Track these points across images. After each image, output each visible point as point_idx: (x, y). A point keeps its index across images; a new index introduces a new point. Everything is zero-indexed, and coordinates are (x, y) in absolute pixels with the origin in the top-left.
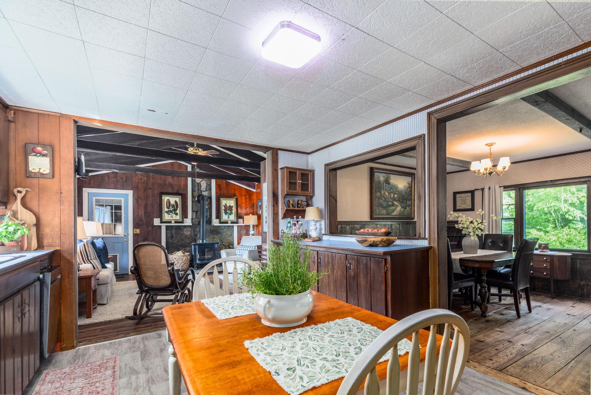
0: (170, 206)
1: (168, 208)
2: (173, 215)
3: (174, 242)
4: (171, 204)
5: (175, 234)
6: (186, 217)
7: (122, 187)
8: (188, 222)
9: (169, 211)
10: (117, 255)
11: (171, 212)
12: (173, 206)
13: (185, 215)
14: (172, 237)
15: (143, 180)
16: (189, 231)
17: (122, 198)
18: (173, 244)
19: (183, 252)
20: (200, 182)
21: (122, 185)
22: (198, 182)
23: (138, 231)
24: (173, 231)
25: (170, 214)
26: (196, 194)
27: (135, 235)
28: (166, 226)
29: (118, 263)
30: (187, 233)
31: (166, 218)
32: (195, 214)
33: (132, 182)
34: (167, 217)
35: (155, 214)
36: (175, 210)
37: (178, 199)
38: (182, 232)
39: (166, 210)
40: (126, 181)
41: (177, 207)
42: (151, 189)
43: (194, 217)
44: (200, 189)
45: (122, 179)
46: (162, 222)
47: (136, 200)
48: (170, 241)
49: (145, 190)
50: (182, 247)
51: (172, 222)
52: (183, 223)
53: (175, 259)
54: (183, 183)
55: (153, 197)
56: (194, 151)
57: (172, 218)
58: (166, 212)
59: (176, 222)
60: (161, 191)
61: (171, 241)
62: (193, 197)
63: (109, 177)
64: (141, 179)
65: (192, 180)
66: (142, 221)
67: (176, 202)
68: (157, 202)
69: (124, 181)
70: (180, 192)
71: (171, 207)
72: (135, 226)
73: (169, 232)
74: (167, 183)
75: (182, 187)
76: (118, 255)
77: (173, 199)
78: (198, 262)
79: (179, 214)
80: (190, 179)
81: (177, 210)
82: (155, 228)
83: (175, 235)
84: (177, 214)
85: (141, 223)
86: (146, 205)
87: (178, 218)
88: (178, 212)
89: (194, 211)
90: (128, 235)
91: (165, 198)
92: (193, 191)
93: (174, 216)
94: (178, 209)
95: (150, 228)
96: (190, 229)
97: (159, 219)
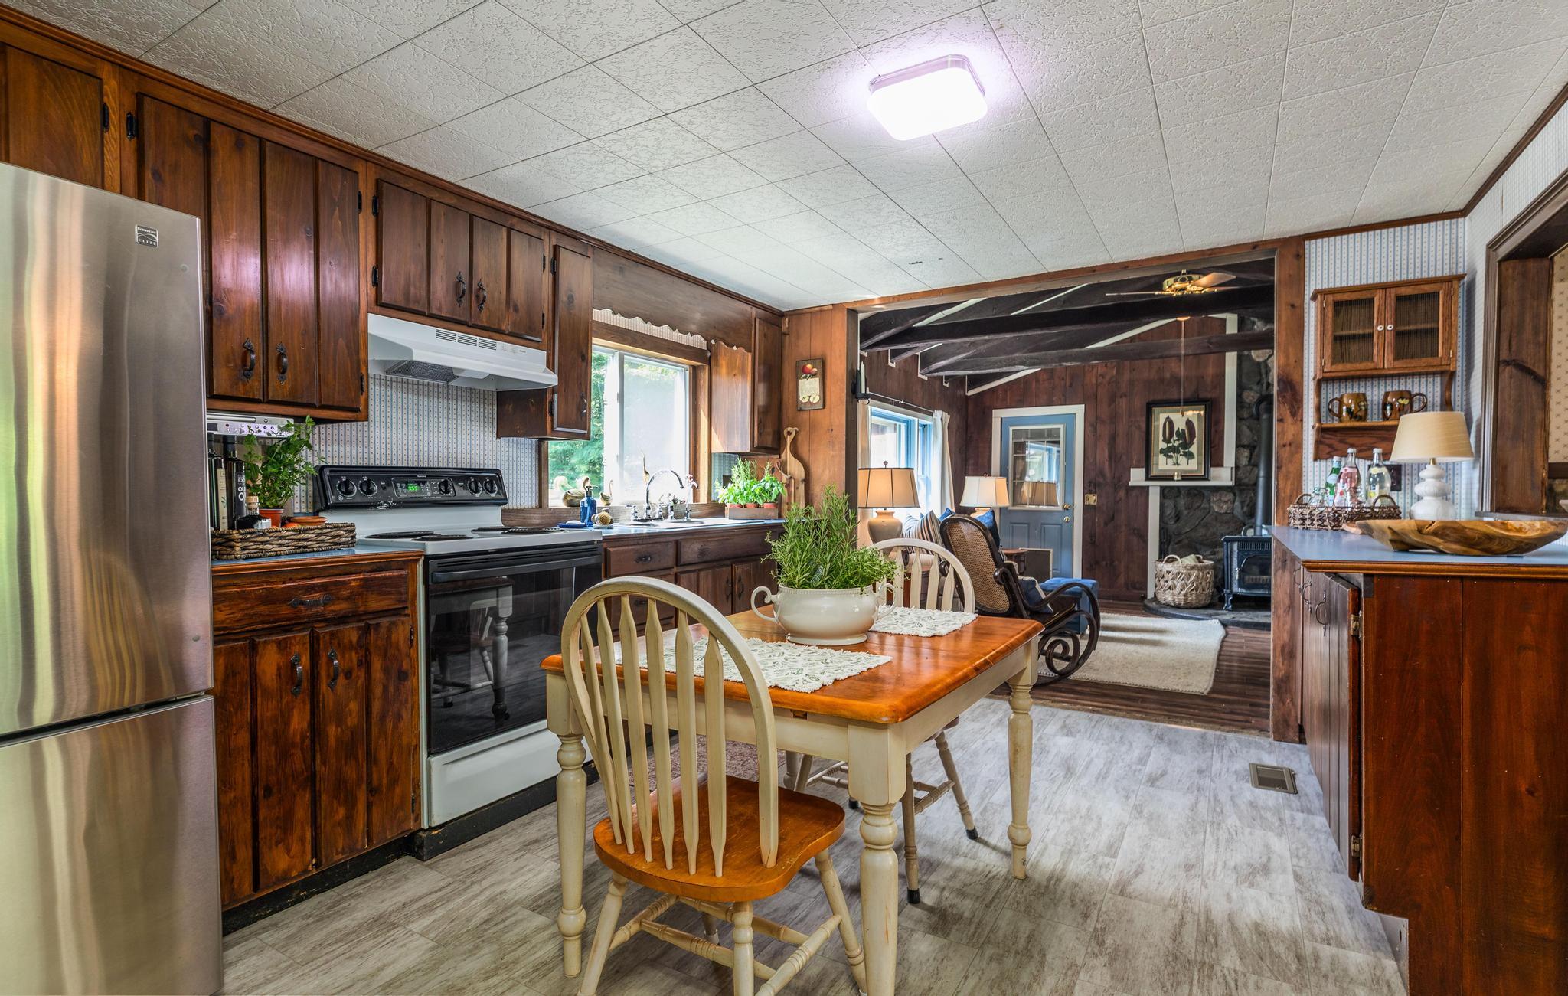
0: (1171, 435)
1: (1165, 440)
2: (1180, 458)
3: (1183, 532)
4: (1176, 429)
5: (1186, 509)
6: (1220, 464)
7: (1063, 398)
8: (1223, 476)
9: (1168, 448)
10: (1049, 552)
11: (1175, 450)
12: (1181, 435)
13: (1213, 456)
14: (1178, 517)
15: (1108, 377)
16: (1226, 502)
17: (1060, 424)
18: (1180, 534)
19: (1198, 558)
20: (1266, 361)
21: (1063, 395)
22: (1261, 360)
23: (1093, 499)
24: (1182, 502)
25: (1171, 457)
26: (1251, 397)
27: (1086, 508)
28: (1163, 489)
29: (1051, 569)
30: (1219, 506)
31: (1160, 468)
32: (1246, 453)
33: (1083, 386)
34: (1162, 464)
35: (1135, 458)
36: (1186, 445)
37: (1193, 414)
38: (1207, 505)
39: (1163, 445)
40: (1071, 385)
41: (1192, 436)
42: (1125, 396)
43: (1244, 461)
44: (1265, 381)
45: (1063, 382)
46: (1148, 478)
47: (1091, 425)
48: (1172, 526)
49: (1112, 399)
50: (1204, 545)
51: (1176, 478)
52: (1207, 479)
53: (1168, 572)
54: (1211, 370)
55: (1130, 417)
56: (1177, 285)
57: (1176, 467)
58: (1162, 451)
59: (1184, 478)
60: (1151, 398)
61: (1174, 526)
62: (1240, 403)
63: (1037, 381)
64: (1103, 376)
65: (1239, 358)
66: (1102, 474)
67: (1189, 423)
68: (1139, 427)
69: (1068, 384)
70: (1203, 395)
71: (1176, 438)
72: (1090, 487)
73: (1170, 503)
74: (1168, 375)
75: (1209, 380)
76: (1051, 550)
77: (1183, 417)
78: (1236, 589)
79: (1196, 456)
80: (1231, 359)
81: (1191, 444)
82: (1134, 493)
83: (1185, 512)
84: (1190, 456)
85: (1102, 480)
86: (1113, 438)
87: (1193, 465)
88: (1194, 449)
89: (1244, 446)
90: (1072, 507)
91: (1161, 417)
92: (1241, 388)
93: (1183, 460)
94: (1195, 441)
95: (1122, 494)
96: (1230, 496)
97: (1143, 470)
